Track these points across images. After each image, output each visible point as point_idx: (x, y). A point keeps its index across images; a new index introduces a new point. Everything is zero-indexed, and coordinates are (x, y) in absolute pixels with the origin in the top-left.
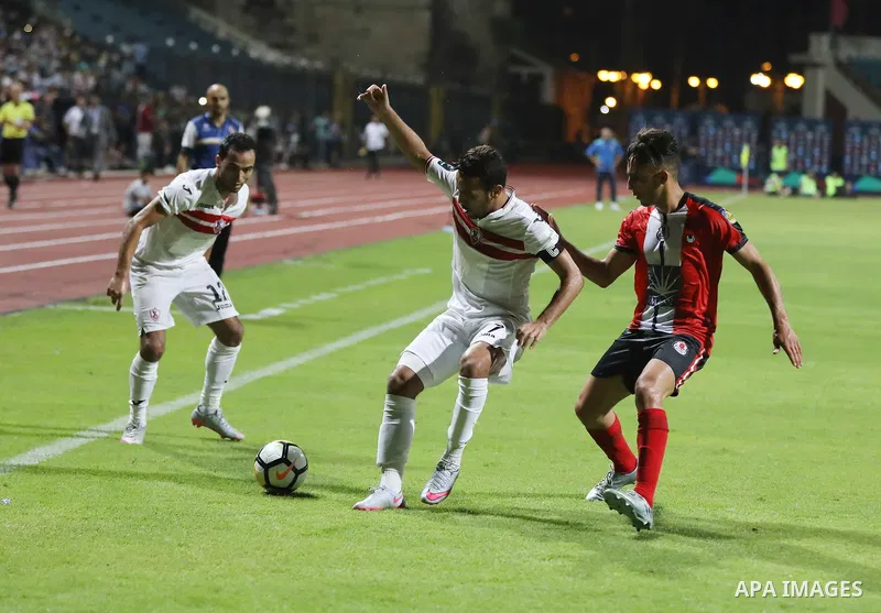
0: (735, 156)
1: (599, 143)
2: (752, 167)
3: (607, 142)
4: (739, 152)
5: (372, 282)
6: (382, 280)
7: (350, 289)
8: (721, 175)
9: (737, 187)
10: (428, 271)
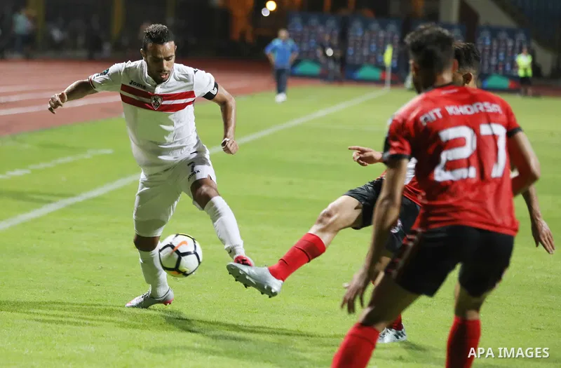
0: (380, 55)
1: (277, 43)
2: (395, 65)
3: (284, 42)
4: (383, 52)
5: (60, 161)
6: (69, 159)
7: (42, 165)
8: (368, 72)
9: (380, 82)
10: (109, 151)
